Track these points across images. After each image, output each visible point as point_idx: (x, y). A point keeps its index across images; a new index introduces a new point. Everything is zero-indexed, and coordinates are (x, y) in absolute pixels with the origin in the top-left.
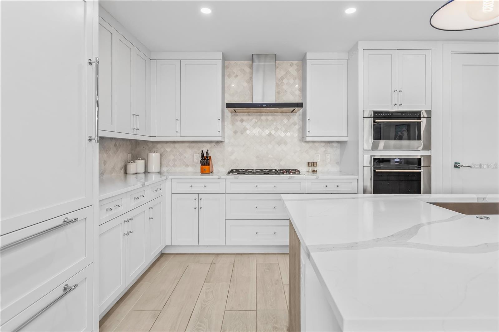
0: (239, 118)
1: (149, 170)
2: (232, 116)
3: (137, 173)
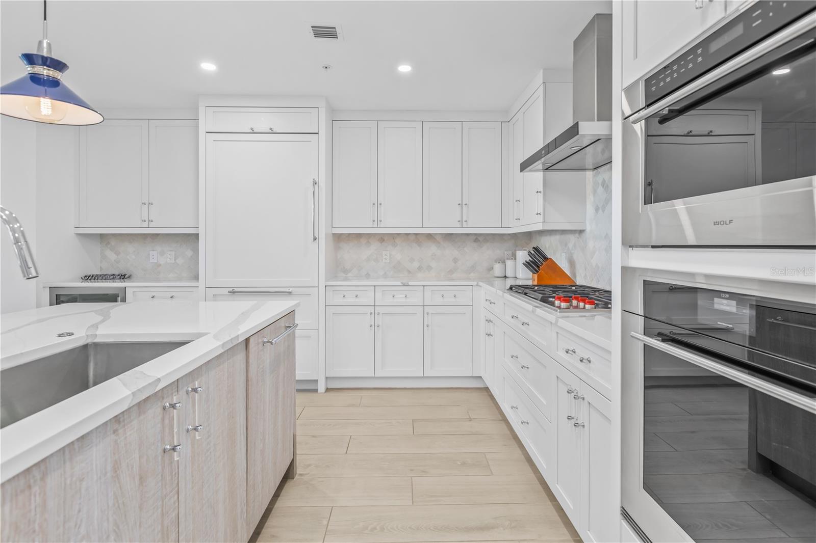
0: (600, 178)
1: (517, 276)
2: (594, 176)
3: (505, 277)
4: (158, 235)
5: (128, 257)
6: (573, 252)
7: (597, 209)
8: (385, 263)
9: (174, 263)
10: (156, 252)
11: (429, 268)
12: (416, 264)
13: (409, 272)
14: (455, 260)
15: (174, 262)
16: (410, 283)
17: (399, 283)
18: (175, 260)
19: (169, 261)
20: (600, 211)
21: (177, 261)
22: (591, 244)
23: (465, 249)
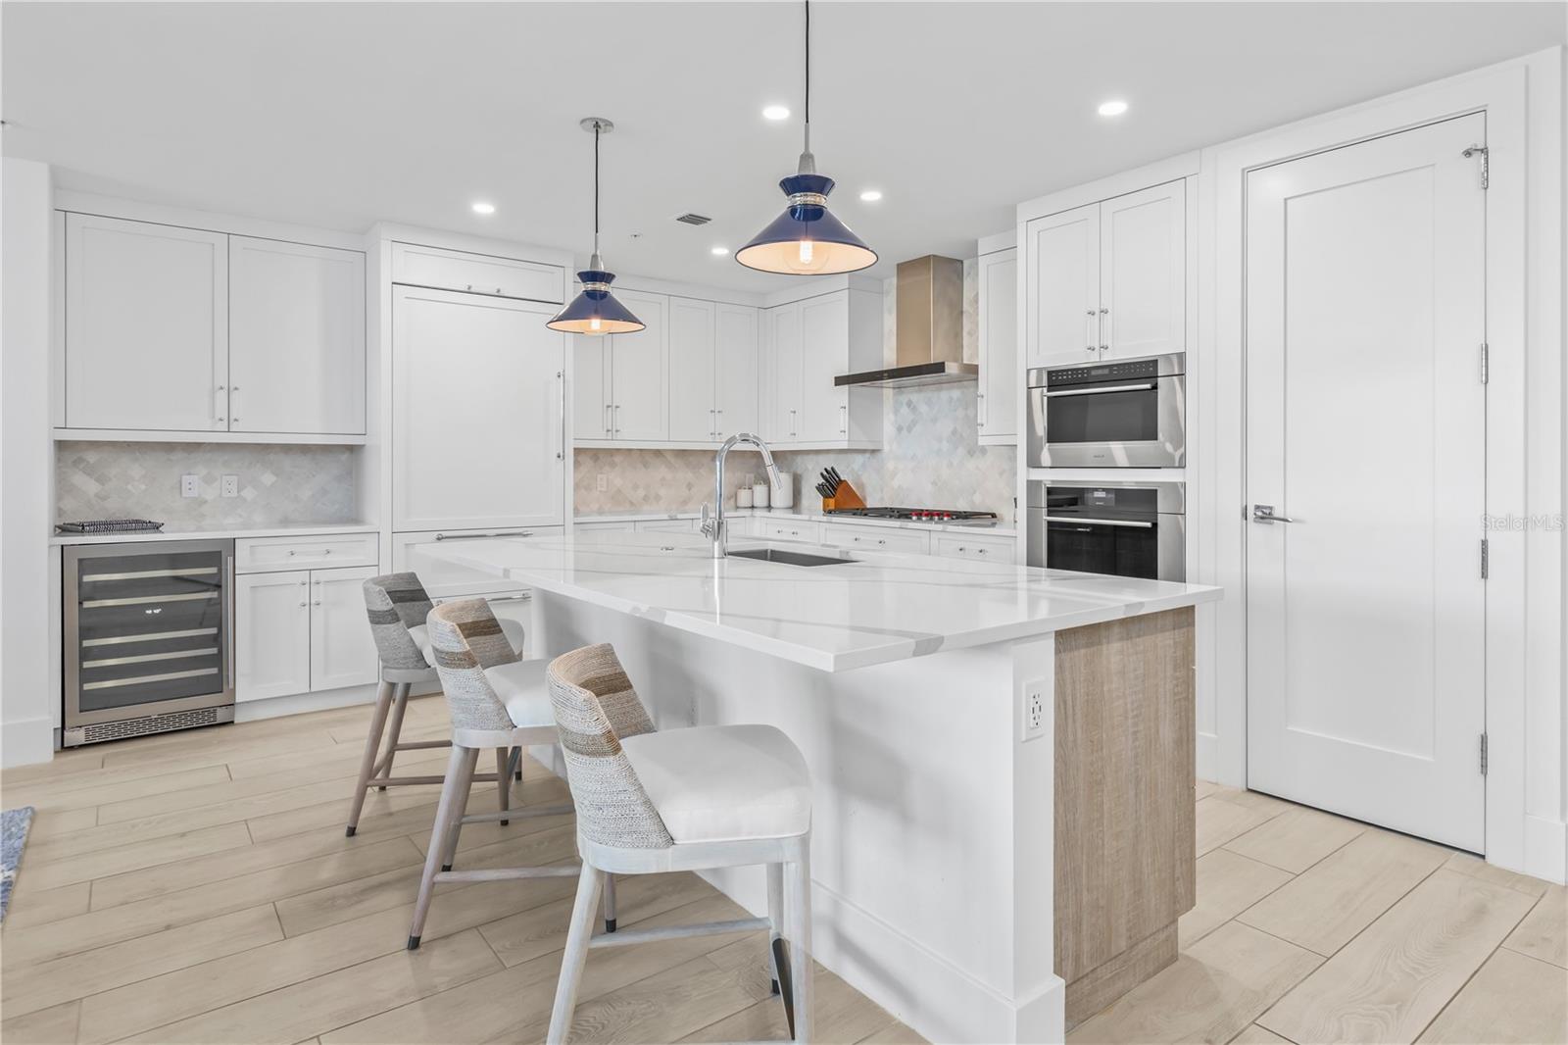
0: (904, 398)
1: (772, 505)
2: (894, 395)
3: (753, 507)
4: (199, 445)
5: (129, 487)
6: (860, 473)
7: (900, 429)
8: (600, 491)
9: (236, 498)
10: (196, 477)
11: (658, 498)
12: (641, 493)
13: (632, 503)
14: (690, 486)
15: (236, 495)
16: (679, 516)
17: (666, 517)
18: (238, 492)
19: (225, 494)
20: (905, 432)
21: (242, 494)
22: (890, 465)
23: (701, 471)
